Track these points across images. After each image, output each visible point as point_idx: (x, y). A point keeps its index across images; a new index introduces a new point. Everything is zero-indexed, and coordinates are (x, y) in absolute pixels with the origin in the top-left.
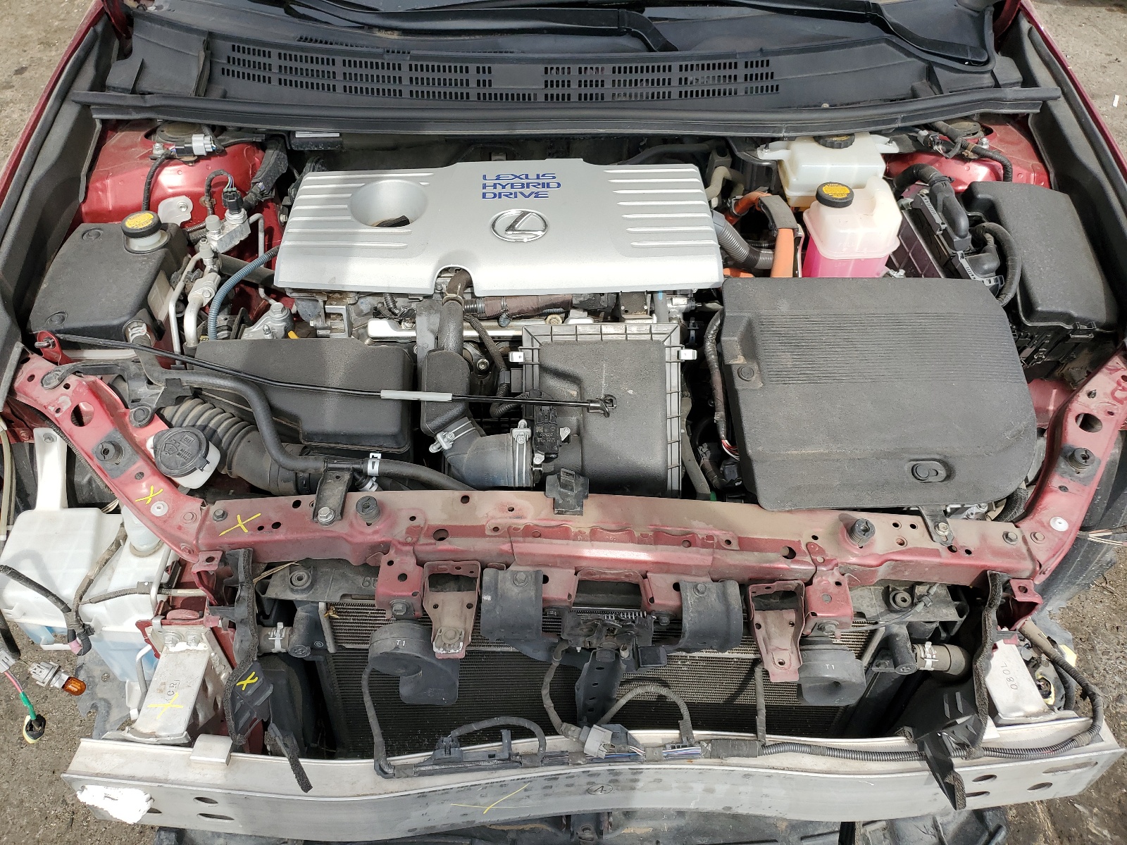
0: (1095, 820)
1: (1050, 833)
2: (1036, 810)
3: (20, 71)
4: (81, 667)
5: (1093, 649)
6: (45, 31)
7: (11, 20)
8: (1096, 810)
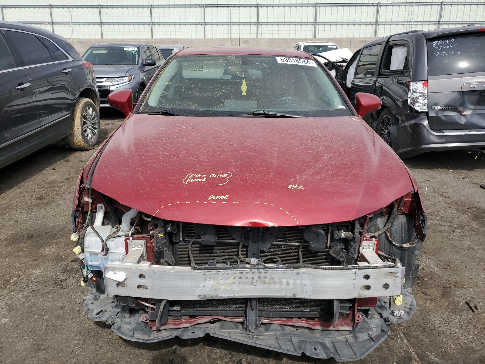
0: (433, 356)
1: (417, 359)
2: (412, 353)
3: (68, 179)
4: (85, 300)
5: (430, 315)
6: (76, 170)
7: (66, 168)
8: (433, 354)
